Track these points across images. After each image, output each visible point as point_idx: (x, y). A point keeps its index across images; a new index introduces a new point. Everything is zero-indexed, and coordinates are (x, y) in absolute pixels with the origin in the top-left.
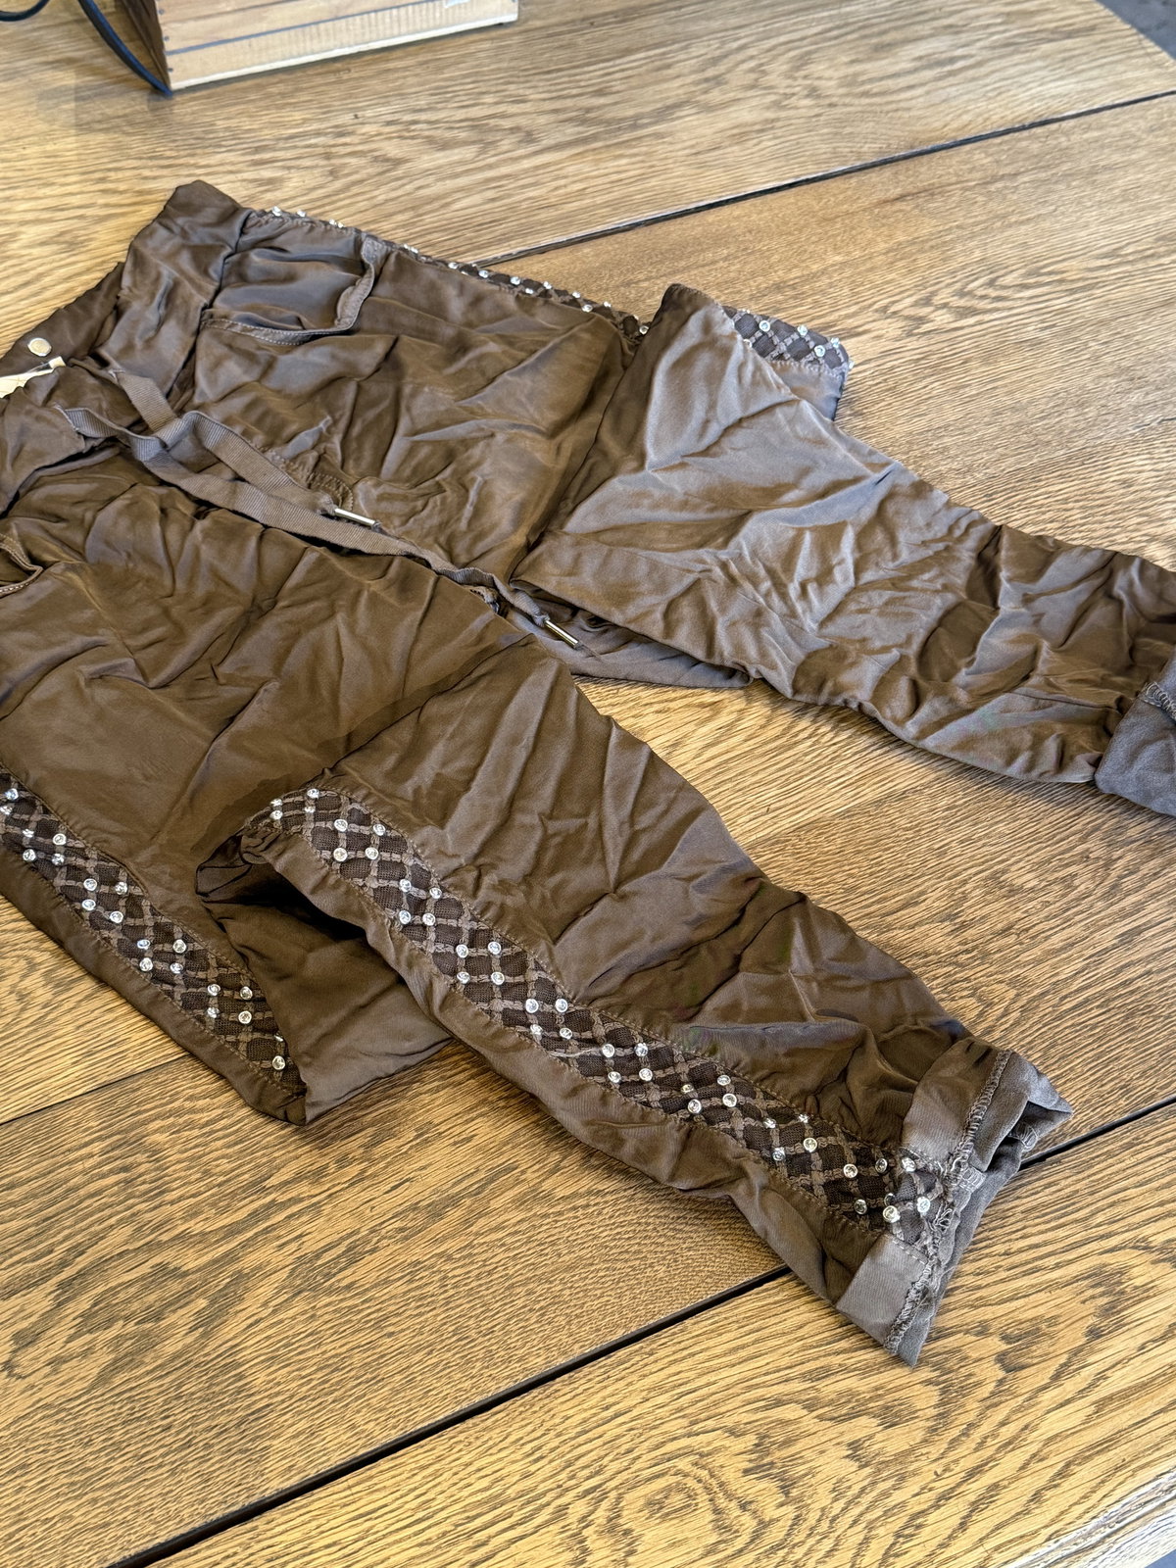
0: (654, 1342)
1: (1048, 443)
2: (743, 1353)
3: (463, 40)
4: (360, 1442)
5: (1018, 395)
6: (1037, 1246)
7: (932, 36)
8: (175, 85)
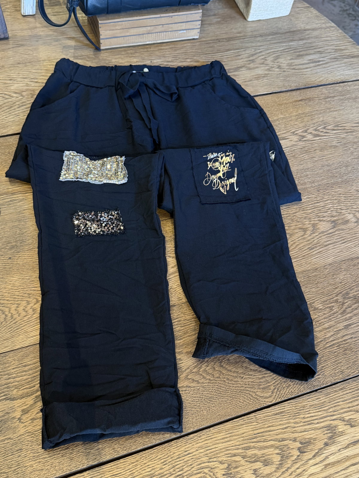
0: (201, 433)
1: (337, 176)
2: (226, 440)
3: (183, 42)
4: (115, 454)
5: (329, 161)
6: (313, 416)
7: (314, 54)
8: (102, 48)
